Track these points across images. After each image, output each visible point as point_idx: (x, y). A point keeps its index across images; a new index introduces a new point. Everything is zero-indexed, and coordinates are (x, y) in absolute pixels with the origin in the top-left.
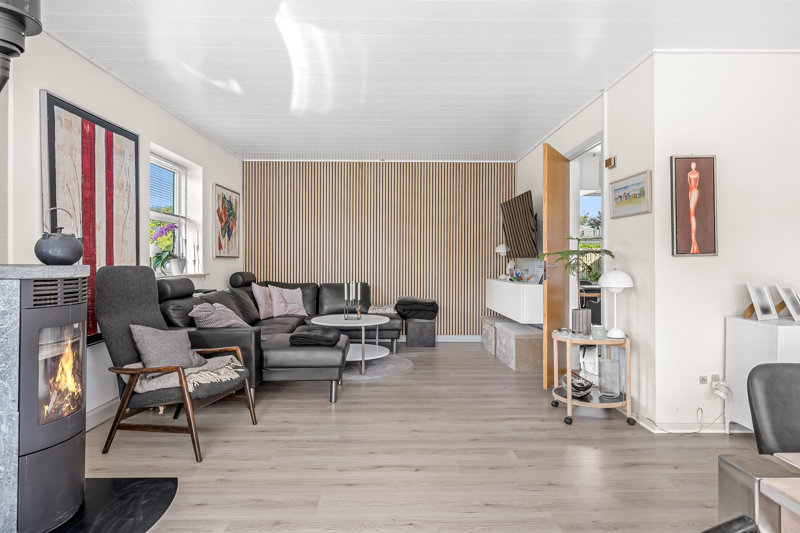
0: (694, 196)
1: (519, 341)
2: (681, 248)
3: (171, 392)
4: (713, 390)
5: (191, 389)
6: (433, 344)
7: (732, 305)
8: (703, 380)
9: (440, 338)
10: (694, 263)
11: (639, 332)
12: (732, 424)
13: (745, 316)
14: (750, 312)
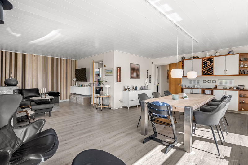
0: (119, 73)
1: (84, 99)
2: (117, 81)
3: (22, 117)
4: (121, 102)
5: (30, 115)
6: (58, 102)
7: (123, 89)
8: (119, 100)
9: (60, 101)
10: (119, 83)
11: (111, 94)
12: (123, 106)
13: (124, 90)
14: (125, 90)
